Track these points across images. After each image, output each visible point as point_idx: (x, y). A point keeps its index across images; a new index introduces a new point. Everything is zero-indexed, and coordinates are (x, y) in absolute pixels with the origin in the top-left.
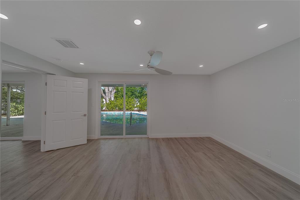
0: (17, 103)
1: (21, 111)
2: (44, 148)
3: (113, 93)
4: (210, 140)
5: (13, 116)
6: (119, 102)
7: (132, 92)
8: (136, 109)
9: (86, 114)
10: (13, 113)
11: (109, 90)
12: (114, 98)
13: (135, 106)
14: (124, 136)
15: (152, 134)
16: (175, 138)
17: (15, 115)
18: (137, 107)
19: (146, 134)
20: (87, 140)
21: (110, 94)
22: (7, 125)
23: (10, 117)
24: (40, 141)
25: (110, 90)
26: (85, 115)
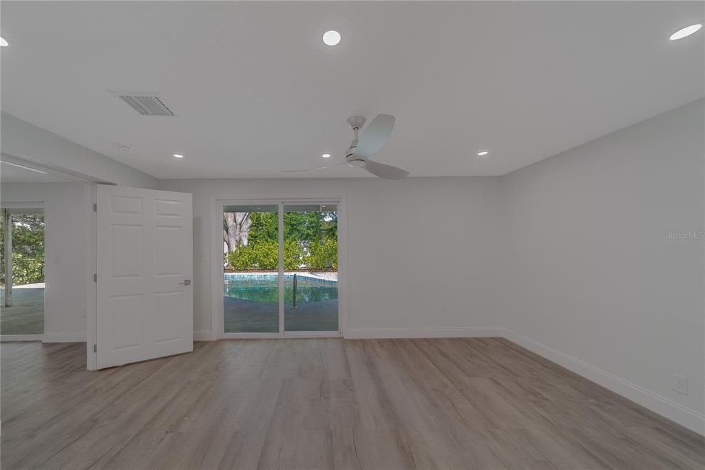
0: (25, 254)
1: (34, 271)
2: (94, 362)
3: (245, 227)
4: (504, 345)
5: (17, 284)
6: (262, 248)
7: (292, 225)
8: (303, 266)
9: (189, 281)
10: (17, 276)
11: (235, 221)
12: (249, 240)
13: (301, 258)
14: (282, 333)
15: (351, 327)
16: (410, 339)
17: (22, 283)
18: (305, 261)
19: (336, 328)
20: (194, 342)
21: (238, 230)
22: (7, 306)
23: (13, 287)
24: (86, 343)
25: (239, 219)
26: (187, 283)
